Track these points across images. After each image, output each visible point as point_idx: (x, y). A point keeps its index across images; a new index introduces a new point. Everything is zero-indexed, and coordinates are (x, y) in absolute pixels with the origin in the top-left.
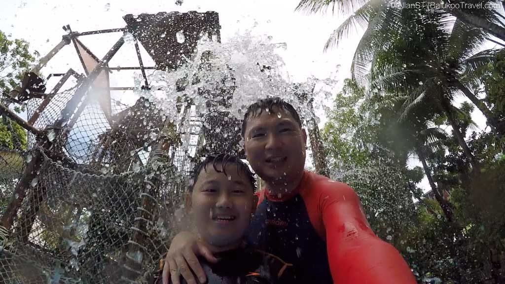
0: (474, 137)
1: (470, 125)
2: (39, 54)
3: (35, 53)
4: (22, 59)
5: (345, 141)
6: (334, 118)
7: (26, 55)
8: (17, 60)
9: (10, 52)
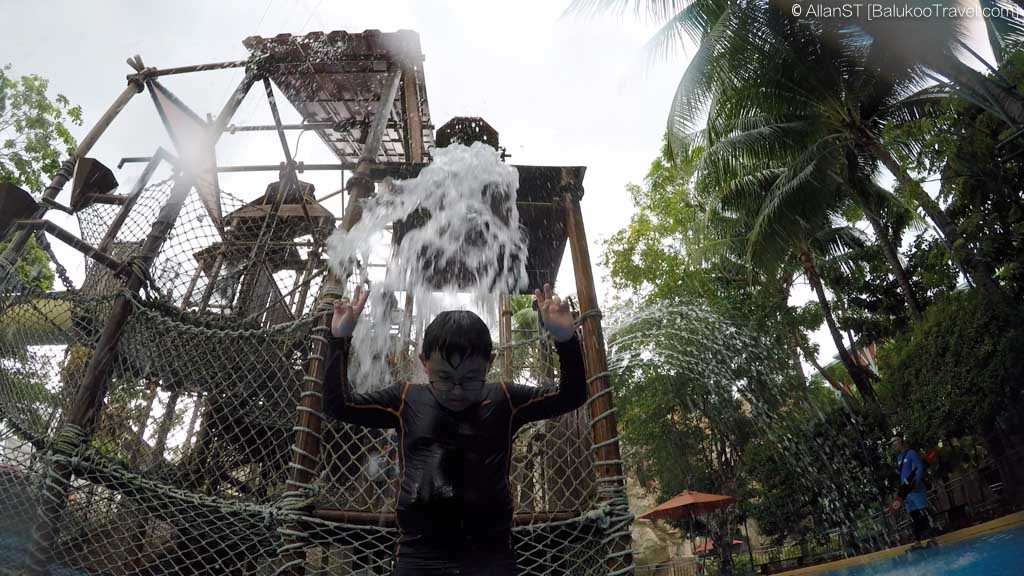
0: (918, 246)
1: (914, 222)
2: (66, 102)
3: (59, 100)
4: (34, 113)
5: (672, 251)
6: (649, 207)
7: (43, 107)
8: (25, 114)
9: (9, 99)
